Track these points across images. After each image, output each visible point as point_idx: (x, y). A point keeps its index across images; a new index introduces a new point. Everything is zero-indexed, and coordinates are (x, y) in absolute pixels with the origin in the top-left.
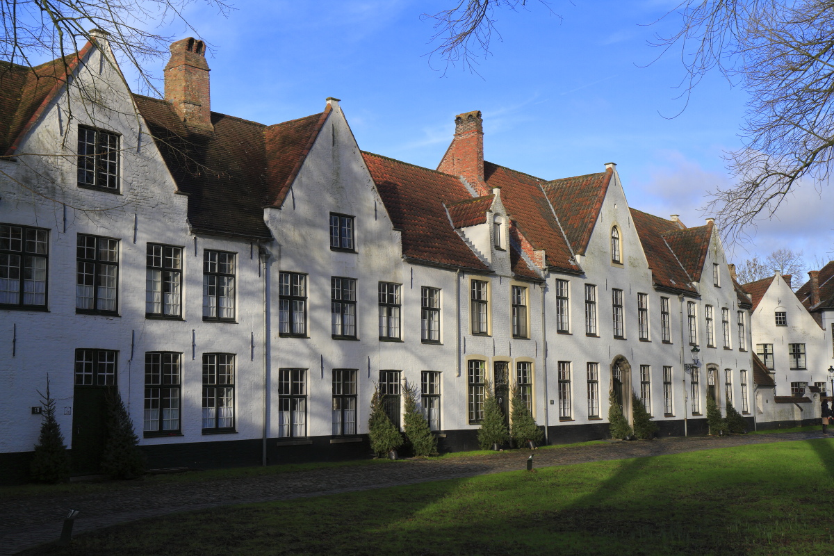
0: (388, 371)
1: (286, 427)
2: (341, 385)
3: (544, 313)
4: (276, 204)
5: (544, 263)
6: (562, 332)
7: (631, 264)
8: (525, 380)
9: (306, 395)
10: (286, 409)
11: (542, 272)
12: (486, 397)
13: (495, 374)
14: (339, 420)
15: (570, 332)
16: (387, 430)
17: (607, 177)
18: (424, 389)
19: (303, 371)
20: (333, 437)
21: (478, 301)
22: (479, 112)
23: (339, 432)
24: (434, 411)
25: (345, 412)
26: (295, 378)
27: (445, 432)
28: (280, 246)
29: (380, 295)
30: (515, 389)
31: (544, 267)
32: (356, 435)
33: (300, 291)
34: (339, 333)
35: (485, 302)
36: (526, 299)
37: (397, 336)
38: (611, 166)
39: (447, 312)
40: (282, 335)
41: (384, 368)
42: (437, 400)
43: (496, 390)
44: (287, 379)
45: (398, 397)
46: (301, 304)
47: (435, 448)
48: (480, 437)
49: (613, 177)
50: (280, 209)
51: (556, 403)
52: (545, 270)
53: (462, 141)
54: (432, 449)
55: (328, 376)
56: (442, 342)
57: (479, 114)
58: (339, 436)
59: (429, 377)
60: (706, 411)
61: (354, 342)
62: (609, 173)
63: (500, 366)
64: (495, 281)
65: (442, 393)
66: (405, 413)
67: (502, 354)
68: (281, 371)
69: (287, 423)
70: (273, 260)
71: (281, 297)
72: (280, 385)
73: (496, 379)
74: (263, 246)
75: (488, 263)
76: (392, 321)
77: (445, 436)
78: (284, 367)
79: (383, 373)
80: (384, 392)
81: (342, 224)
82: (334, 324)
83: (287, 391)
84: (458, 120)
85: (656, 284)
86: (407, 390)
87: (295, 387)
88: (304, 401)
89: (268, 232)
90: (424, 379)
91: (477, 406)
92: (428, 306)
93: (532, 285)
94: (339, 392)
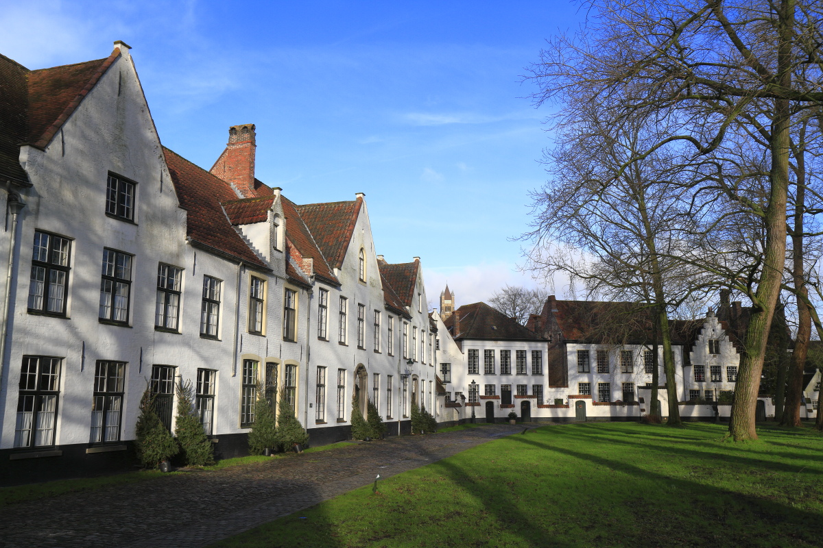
0: (162, 366)
1: (26, 434)
2: (105, 381)
3: (309, 319)
4: (38, 144)
5: (312, 271)
6: (321, 338)
7: (371, 284)
8: (290, 383)
9: (59, 392)
10: (29, 409)
11: (309, 279)
12: (258, 399)
13: (267, 375)
14: (100, 423)
15: (327, 339)
16: (161, 436)
17: (358, 204)
18: (198, 389)
19: (57, 360)
20: (90, 445)
21: (255, 300)
22: (254, 125)
23: (98, 439)
24: (207, 414)
25: (108, 414)
26: (44, 368)
27: (218, 436)
28: (40, 197)
29: (159, 277)
30: (282, 391)
31: (312, 274)
32: (119, 442)
33: (62, 260)
34: (108, 316)
35: (261, 301)
36: (296, 303)
37: (174, 327)
38: (361, 195)
39: (227, 305)
40: (31, 311)
41: (157, 363)
42: (211, 401)
43: (267, 391)
44: (33, 369)
45: (171, 398)
46: (61, 276)
47: (211, 456)
48: (251, 441)
49: (362, 206)
50: (44, 151)
51: (314, 406)
52: (312, 277)
53: (235, 150)
54: (209, 458)
55: (91, 369)
56: (220, 337)
57: (253, 127)
58: (98, 444)
59: (205, 374)
60: (410, 414)
61: (126, 329)
62: (359, 201)
63: (271, 367)
64: (272, 280)
65: (216, 393)
66: (178, 415)
67: (273, 355)
68: (25, 358)
69: (27, 428)
70: (28, 213)
71: (35, 263)
72: (23, 377)
73: (267, 380)
74: (15, 191)
75: (266, 262)
76: (170, 309)
77: (217, 441)
78: (31, 353)
79: (156, 368)
80: (156, 391)
81: (122, 188)
82: (102, 306)
83: (32, 385)
84: (233, 130)
85: (387, 304)
86: (182, 389)
87: (44, 380)
88: (54, 400)
89: (24, 176)
90: (199, 378)
91: (248, 407)
92: (208, 297)
93: (301, 290)
94: (102, 389)
